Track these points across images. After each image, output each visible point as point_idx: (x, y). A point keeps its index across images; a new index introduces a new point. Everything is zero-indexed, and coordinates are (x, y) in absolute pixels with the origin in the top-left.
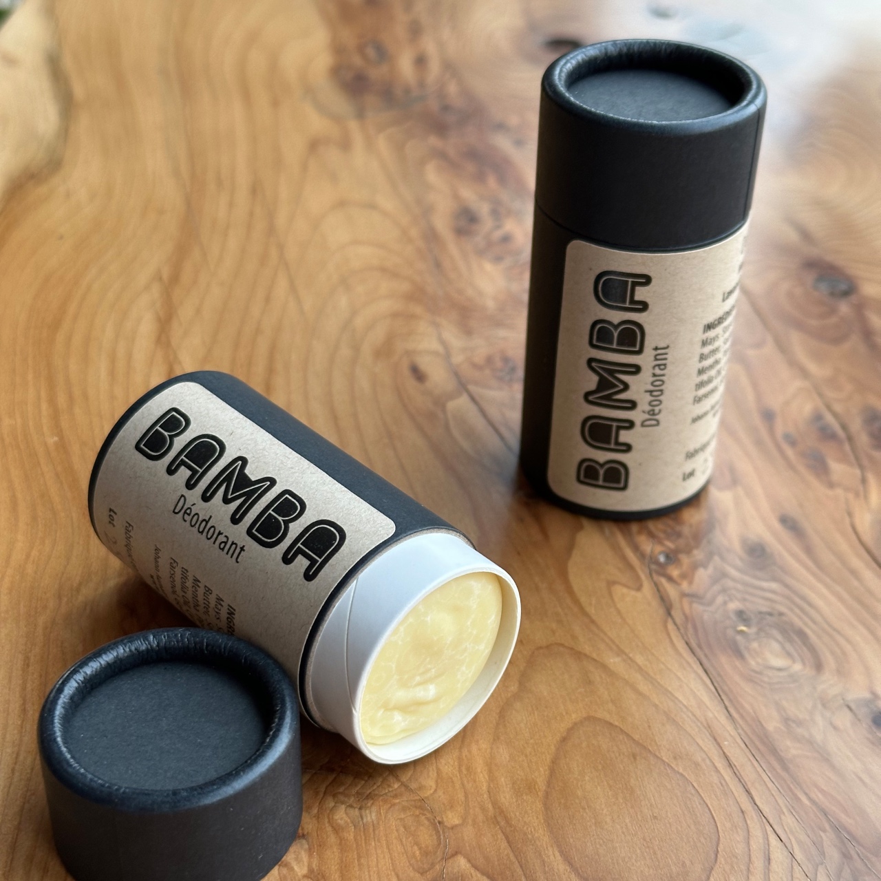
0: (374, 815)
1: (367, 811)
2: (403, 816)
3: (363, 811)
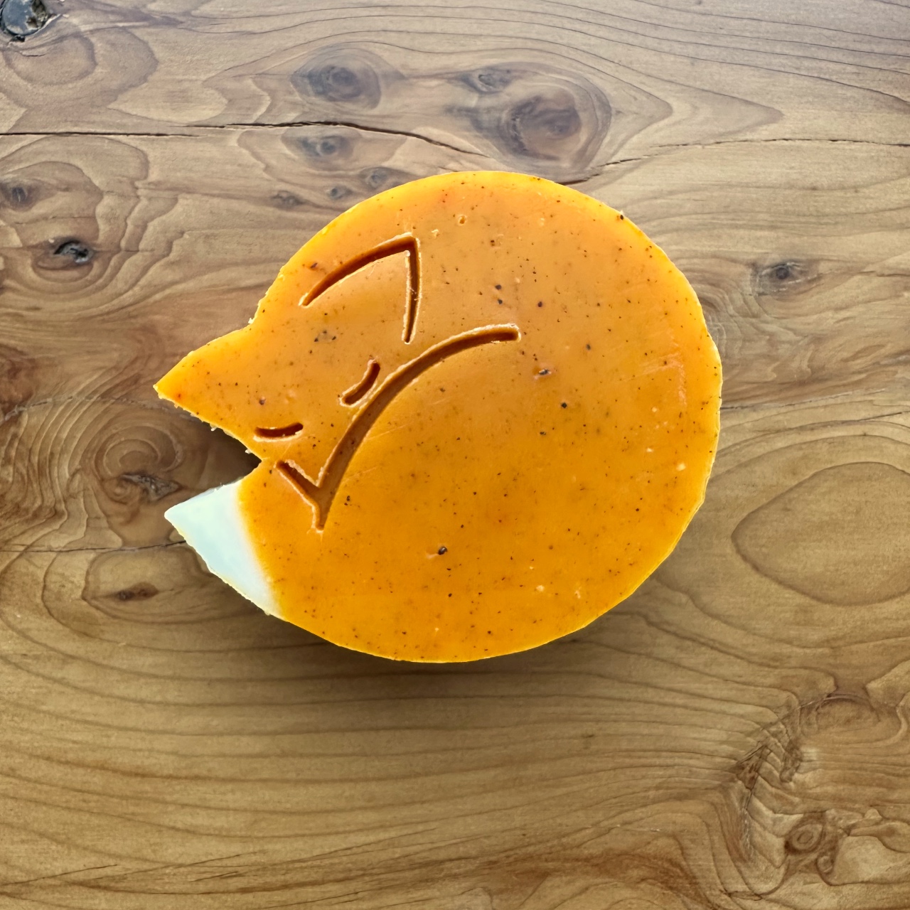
2: (816, 726)
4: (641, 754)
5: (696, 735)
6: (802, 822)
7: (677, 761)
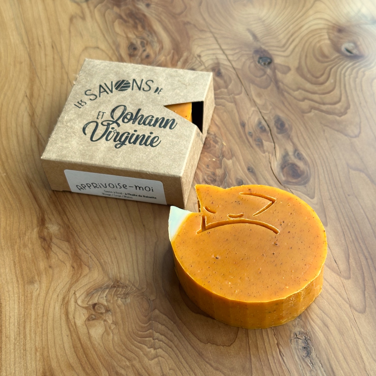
0: (129, 300)
1: (127, 299)
2: (138, 299)
3: (126, 299)
4: (114, 254)
5: (124, 266)
6: (104, 306)
7: (115, 264)
